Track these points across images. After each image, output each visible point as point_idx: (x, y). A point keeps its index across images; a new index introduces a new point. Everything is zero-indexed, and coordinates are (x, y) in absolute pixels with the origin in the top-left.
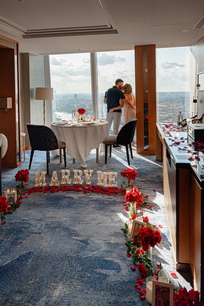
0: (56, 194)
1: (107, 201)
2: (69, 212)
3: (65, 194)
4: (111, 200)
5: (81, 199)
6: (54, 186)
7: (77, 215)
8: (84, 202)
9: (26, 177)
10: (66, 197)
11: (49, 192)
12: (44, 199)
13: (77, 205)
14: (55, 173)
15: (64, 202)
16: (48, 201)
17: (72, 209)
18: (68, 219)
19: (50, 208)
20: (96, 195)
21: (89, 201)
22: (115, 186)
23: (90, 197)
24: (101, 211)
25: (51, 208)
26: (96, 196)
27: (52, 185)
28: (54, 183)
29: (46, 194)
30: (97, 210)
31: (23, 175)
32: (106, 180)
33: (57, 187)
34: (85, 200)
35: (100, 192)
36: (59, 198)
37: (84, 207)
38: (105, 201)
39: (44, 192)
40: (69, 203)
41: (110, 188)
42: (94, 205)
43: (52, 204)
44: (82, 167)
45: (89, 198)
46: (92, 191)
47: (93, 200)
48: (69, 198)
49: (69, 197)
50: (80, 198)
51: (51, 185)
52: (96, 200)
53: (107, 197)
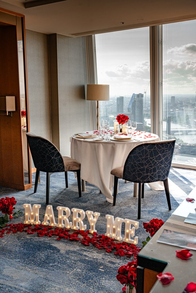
0: (42, 239)
1: (105, 267)
2: (36, 274)
3: (54, 241)
4: (112, 266)
5: (68, 254)
6: (48, 226)
7: (44, 282)
8: (68, 261)
9: (8, 208)
10: (51, 247)
11: (36, 233)
12: (20, 244)
13: (56, 264)
14: (49, 208)
15: (42, 255)
16: (22, 249)
17: (44, 270)
18: (27, 286)
19: (17, 260)
20: (95, 252)
21: (77, 261)
22: (133, 242)
23: (85, 253)
24: (84, 283)
25: (19, 260)
26: (94, 254)
27: (47, 223)
28: (49, 221)
29: (28, 237)
30: (79, 279)
31: (5, 205)
32: (119, 229)
33: (50, 228)
34: (73, 258)
35: (104, 249)
36: (39, 247)
37: (63, 269)
38: (102, 267)
39: (28, 234)
40: (48, 257)
41: (124, 243)
42: (79, 270)
43: (25, 254)
44: (107, 201)
45: (81, 255)
46: (94, 245)
47: (85, 259)
48: (53, 250)
49: (55, 249)
50: (68, 252)
51: (45, 224)
52: (89, 261)
53: (109, 260)
